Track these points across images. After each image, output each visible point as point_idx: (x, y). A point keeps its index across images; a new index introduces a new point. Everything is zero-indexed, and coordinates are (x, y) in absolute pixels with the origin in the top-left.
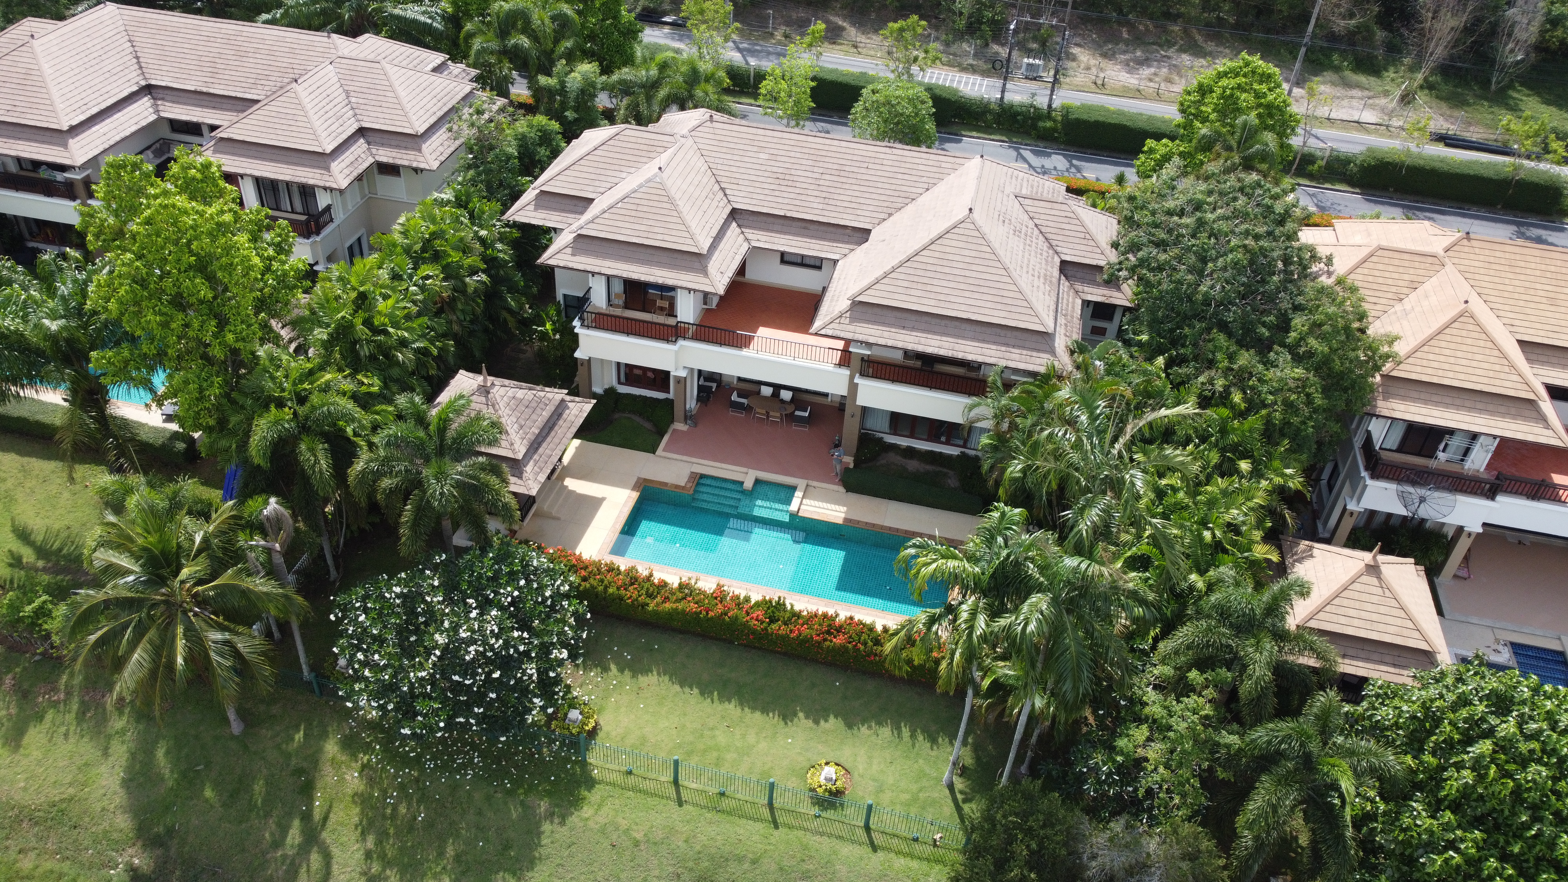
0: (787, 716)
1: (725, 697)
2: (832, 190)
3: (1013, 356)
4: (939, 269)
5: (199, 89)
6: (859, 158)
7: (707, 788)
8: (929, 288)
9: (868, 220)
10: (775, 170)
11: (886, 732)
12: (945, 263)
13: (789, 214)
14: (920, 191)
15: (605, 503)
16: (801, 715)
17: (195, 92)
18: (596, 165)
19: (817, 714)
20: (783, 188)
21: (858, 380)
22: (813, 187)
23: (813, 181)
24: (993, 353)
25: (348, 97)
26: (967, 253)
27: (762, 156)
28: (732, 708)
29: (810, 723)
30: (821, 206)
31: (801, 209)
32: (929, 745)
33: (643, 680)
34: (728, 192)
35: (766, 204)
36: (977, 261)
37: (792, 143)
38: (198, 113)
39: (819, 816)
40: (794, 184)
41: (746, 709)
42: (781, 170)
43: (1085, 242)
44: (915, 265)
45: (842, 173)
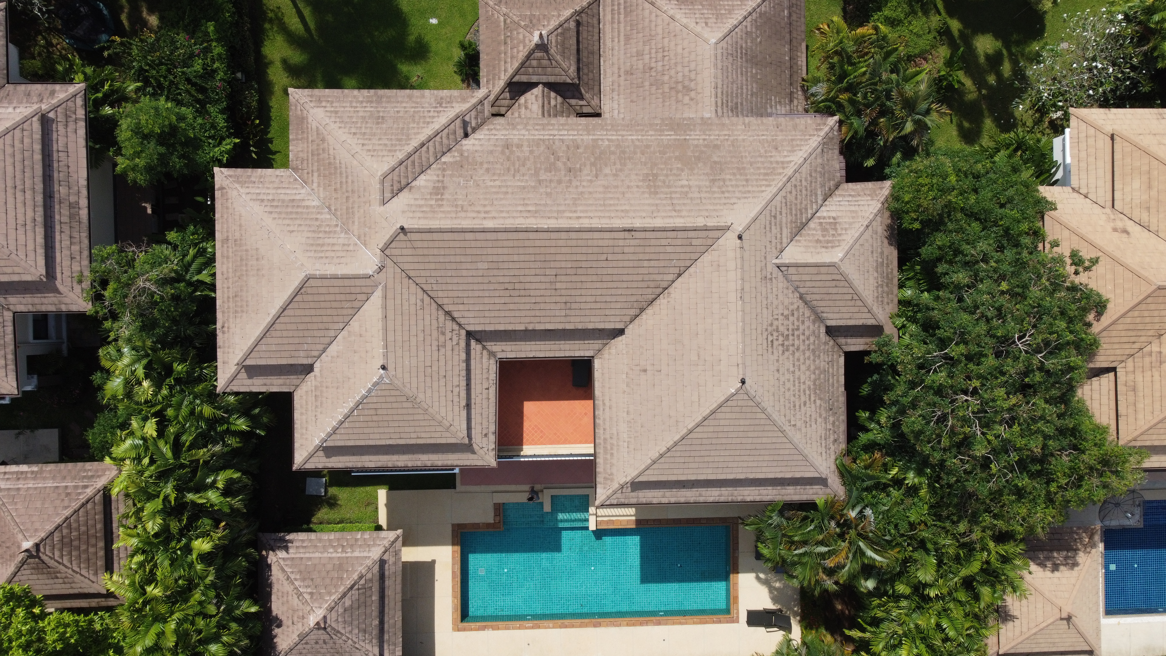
2: (573, 292)
6: (596, 250)
9: (618, 319)
10: (501, 279)
13: (530, 328)
14: (671, 278)
15: (437, 566)
20: (517, 300)
22: (548, 293)
23: (548, 286)
27: (480, 265)
34: (456, 315)
35: (502, 320)
40: (527, 293)
42: (507, 280)
43: (852, 303)
45: (580, 271)
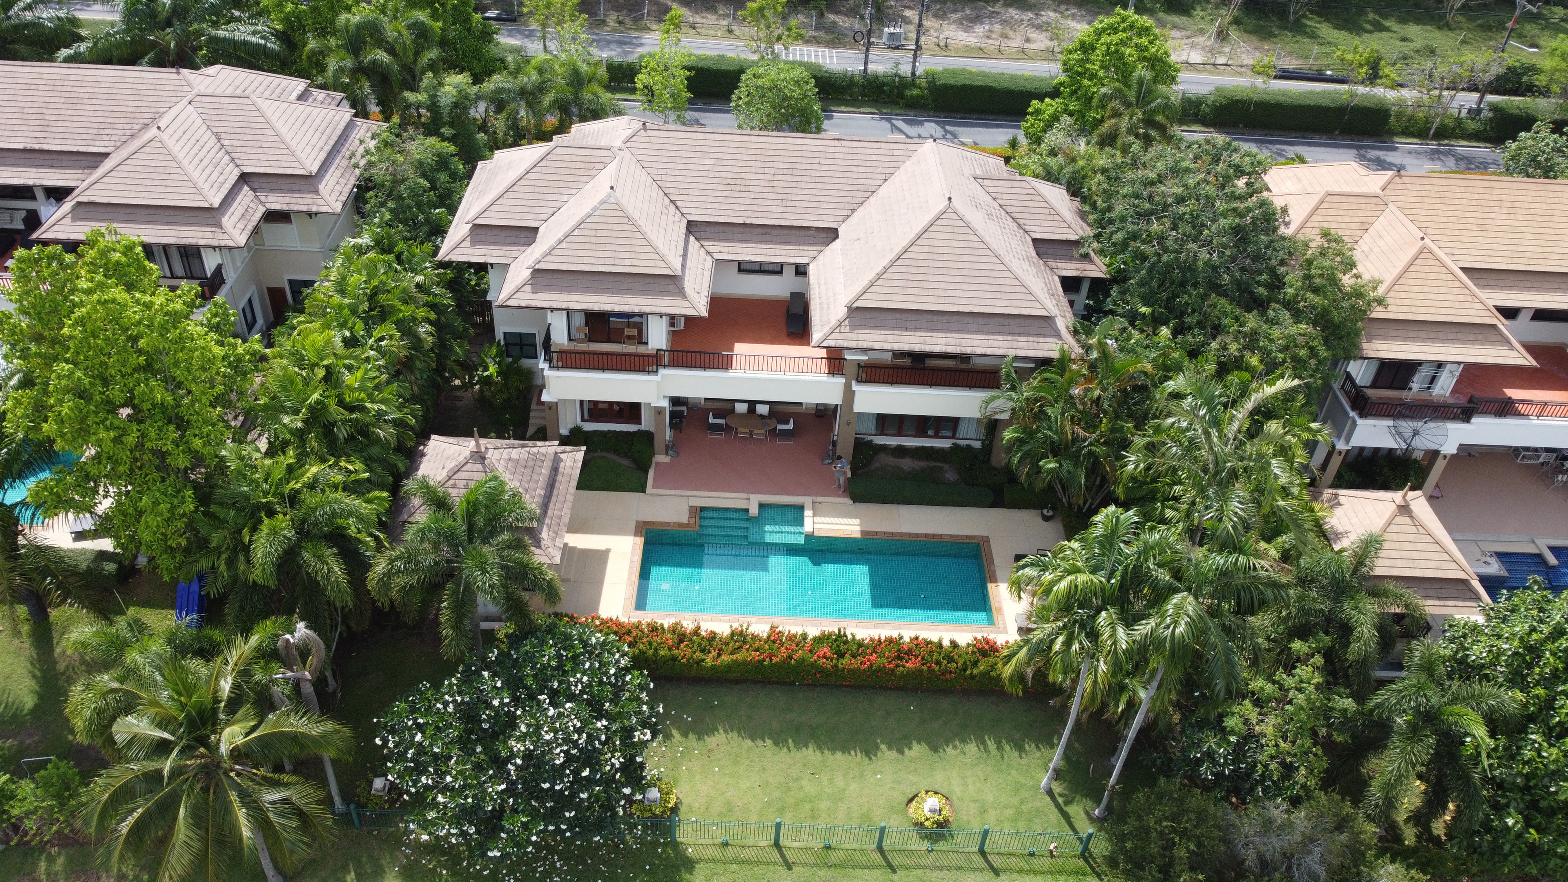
0: (870, 751)
1: (802, 743)
2: (788, 191)
3: (1021, 344)
4: (931, 264)
5: (29, 146)
6: (809, 154)
7: (811, 845)
8: (925, 285)
9: (832, 218)
10: (724, 175)
11: (972, 748)
12: (935, 257)
13: (748, 221)
14: (878, 182)
15: (612, 557)
16: (883, 747)
17: (25, 150)
18: (532, 189)
19: (900, 744)
20: (736, 194)
21: (855, 387)
22: (767, 190)
23: (766, 183)
24: (1000, 344)
25: (219, 140)
26: (955, 244)
27: (706, 161)
28: (811, 753)
29: (894, 754)
30: (780, 209)
31: (760, 215)
32: (1017, 754)
33: (711, 741)
34: (679, 204)
35: (722, 212)
36: (967, 251)
37: (736, 144)
38: (33, 175)
39: (932, 850)
40: (747, 188)
41: (826, 752)
42: (730, 175)
43: (1051, 217)
44: (906, 263)
45: (795, 172)
